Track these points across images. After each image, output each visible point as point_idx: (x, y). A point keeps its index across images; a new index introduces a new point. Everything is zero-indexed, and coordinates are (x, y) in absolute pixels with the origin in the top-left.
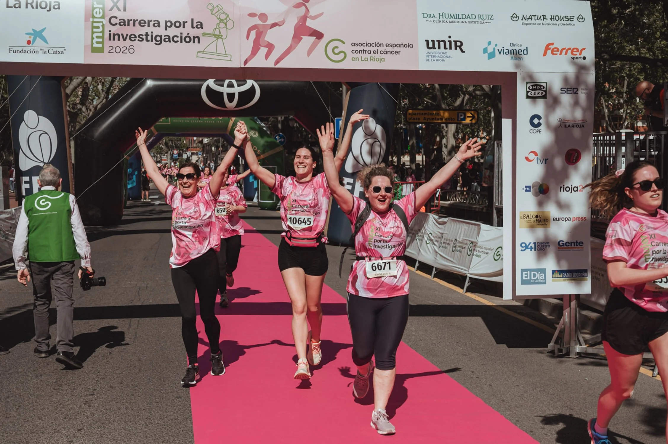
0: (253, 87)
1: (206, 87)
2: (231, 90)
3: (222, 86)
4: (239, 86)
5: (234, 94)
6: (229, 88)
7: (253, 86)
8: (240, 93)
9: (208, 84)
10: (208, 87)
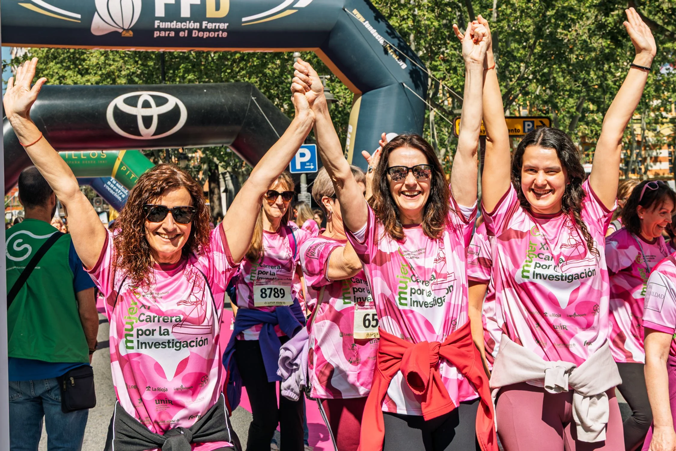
1: (113, 107)
9: (116, 104)
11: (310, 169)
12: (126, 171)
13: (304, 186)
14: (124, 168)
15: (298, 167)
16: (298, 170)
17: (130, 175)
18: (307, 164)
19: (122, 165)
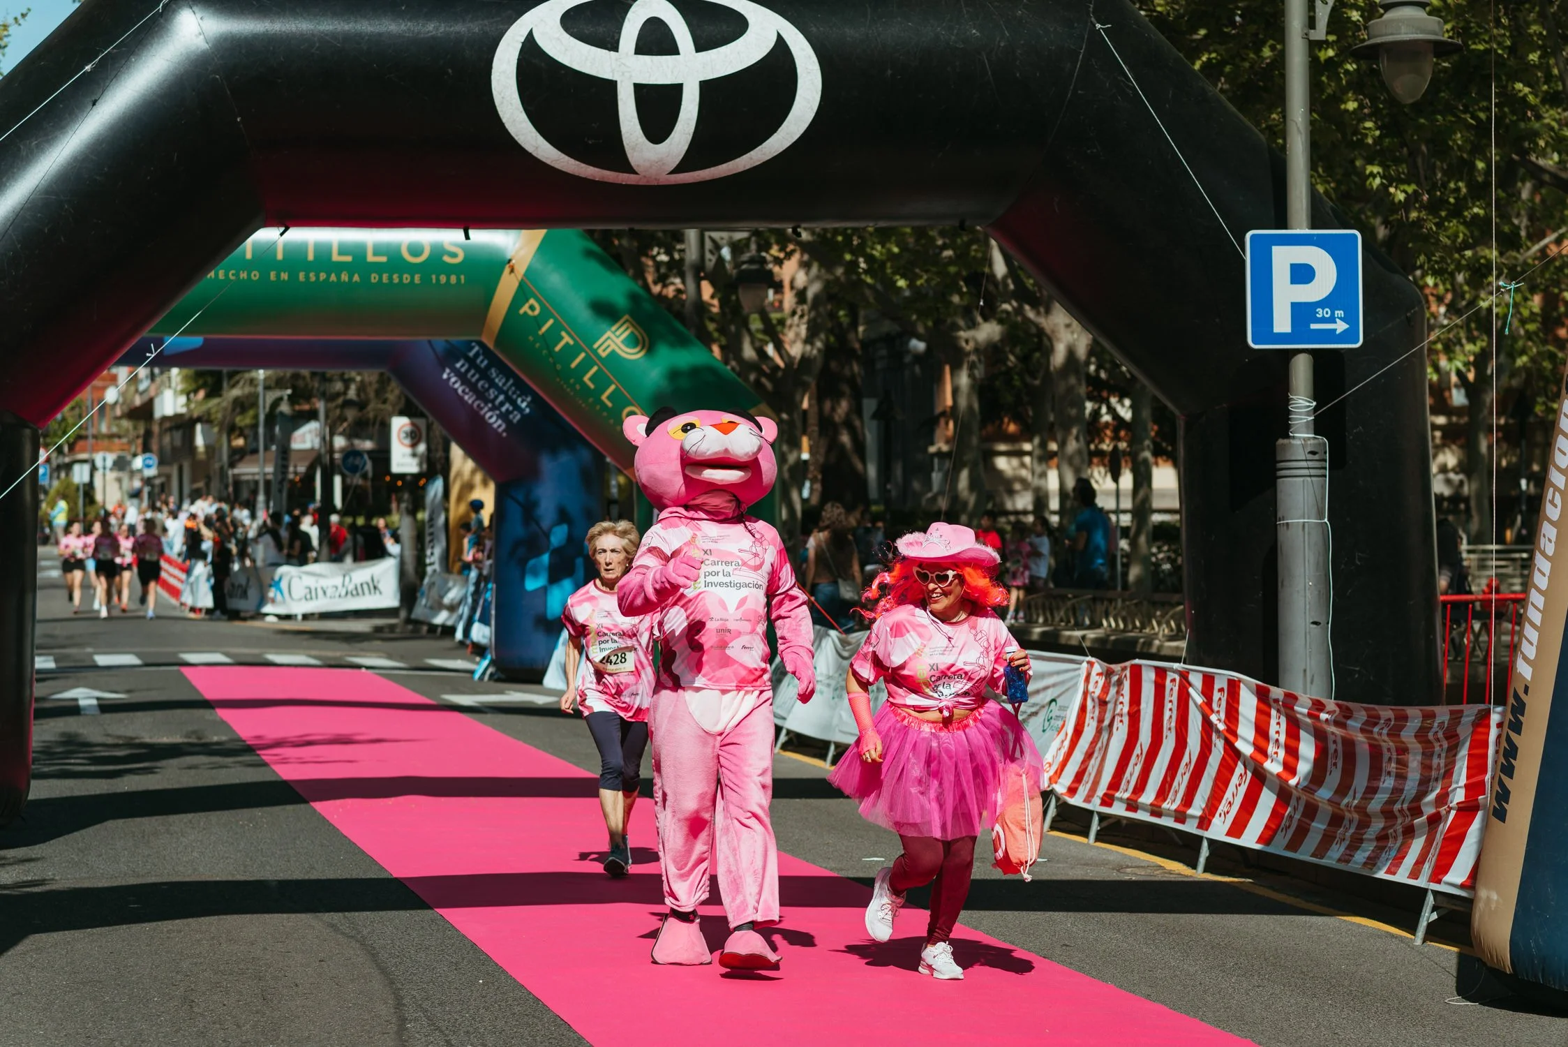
0: (781, 53)
1: (520, 45)
2: (658, 70)
3: (612, 44)
4: (702, 45)
5: (676, 90)
6: (647, 58)
7: (781, 45)
8: (707, 87)
9: (531, 33)
10: (530, 48)
11: (1330, 335)
12: (538, 322)
13: (1302, 404)
14: (531, 308)
15: (1282, 323)
16: (1282, 338)
17: (554, 335)
18: (1320, 313)
19: (523, 293)
